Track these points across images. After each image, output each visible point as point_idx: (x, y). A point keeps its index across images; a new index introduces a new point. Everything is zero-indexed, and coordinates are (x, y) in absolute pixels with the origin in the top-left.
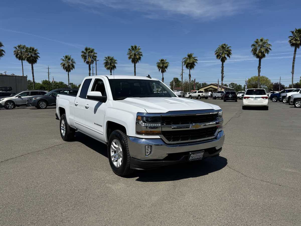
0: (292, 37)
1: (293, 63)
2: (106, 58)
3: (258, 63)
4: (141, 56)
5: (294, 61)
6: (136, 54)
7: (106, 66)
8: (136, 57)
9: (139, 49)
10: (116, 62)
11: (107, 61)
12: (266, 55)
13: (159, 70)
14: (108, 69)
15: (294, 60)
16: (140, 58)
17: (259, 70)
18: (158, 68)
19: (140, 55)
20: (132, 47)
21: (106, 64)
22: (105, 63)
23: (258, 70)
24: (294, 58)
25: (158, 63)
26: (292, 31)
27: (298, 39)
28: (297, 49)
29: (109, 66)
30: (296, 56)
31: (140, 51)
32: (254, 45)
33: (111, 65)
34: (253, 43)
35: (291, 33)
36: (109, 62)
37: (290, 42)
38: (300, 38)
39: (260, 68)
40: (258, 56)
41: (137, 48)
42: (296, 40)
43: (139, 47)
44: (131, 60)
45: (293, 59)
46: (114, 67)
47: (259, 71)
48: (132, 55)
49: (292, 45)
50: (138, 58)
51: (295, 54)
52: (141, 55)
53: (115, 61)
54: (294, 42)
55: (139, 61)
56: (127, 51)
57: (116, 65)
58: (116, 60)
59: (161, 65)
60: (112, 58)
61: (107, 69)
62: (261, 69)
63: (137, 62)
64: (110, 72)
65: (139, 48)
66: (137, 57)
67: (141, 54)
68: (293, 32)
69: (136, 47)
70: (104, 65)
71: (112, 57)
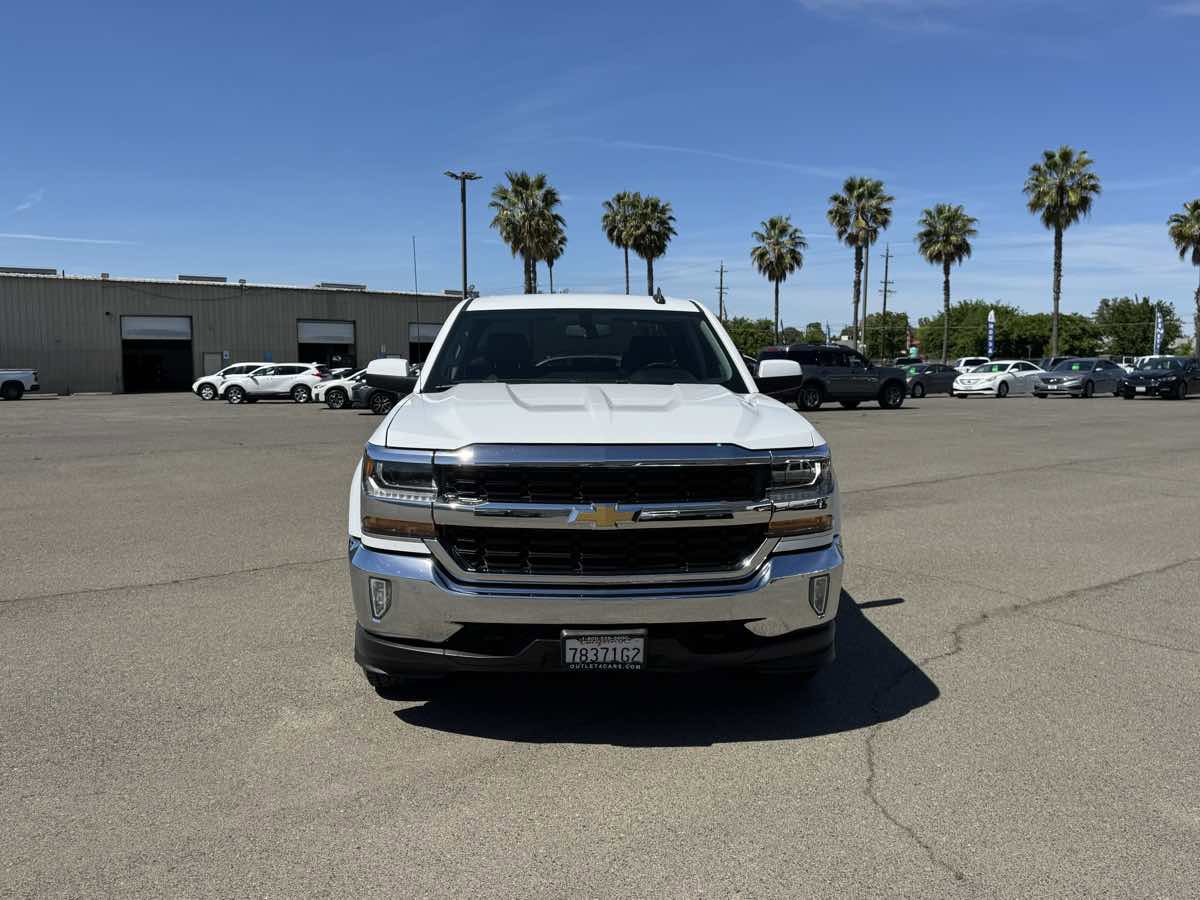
2: (929, 213)
4: (1093, 195)
6: (1069, 183)
7: (924, 247)
8: (1065, 202)
9: (1085, 163)
10: (972, 227)
11: (930, 225)
13: (1183, 253)
14: (934, 262)
16: (1084, 203)
18: (1178, 244)
19: (1085, 188)
20: (1050, 156)
21: (928, 238)
22: (921, 235)
25: (1175, 221)
29: (937, 247)
31: (1089, 170)
33: (947, 241)
36: (941, 228)
41: (1075, 158)
43: (1084, 152)
44: (1040, 213)
46: (963, 249)
48: (1045, 194)
50: (1074, 204)
52: (1094, 188)
53: (965, 226)
55: (1081, 216)
56: (1027, 177)
57: (970, 240)
58: (971, 221)
59: (1192, 227)
60: (957, 211)
61: (931, 262)
63: (1068, 222)
64: (942, 271)
65: (1086, 156)
66: (1069, 197)
67: (1092, 182)
69: (1066, 156)
70: (918, 244)
71: (953, 207)
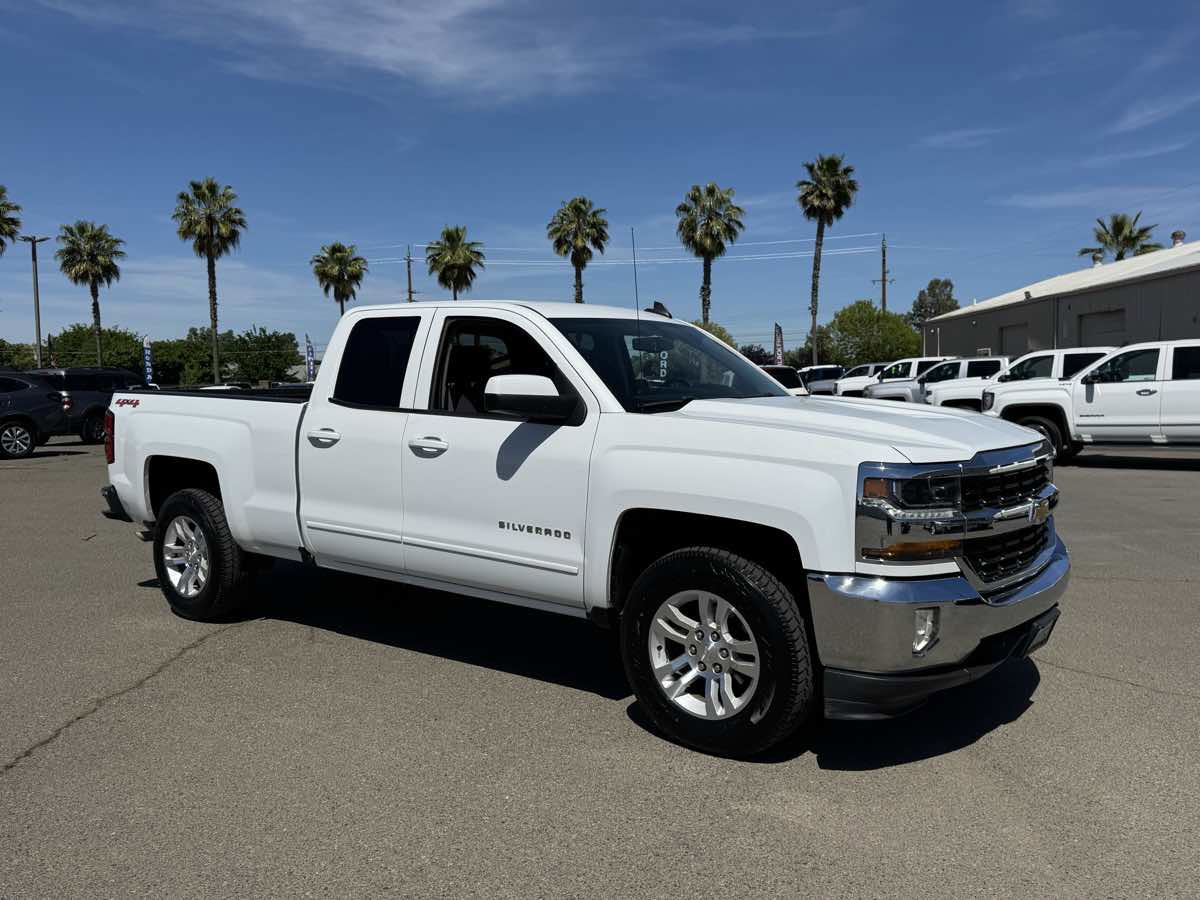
0: (809, 183)
1: (815, 277)
2: (69, 229)
3: (702, 274)
4: (239, 229)
5: (816, 268)
6: (218, 216)
7: (67, 265)
8: (215, 232)
9: (229, 198)
10: (120, 248)
11: (72, 242)
12: (727, 244)
13: (327, 289)
14: (79, 281)
15: (815, 264)
16: (233, 237)
17: (704, 300)
18: (321, 281)
19: (233, 222)
20: (196, 187)
21: (70, 257)
22: (61, 252)
23: (701, 301)
24: (817, 259)
25: (318, 261)
26: (810, 163)
27: (830, 193)
28: (826, 225)
29: (83, 266)
30: (824, 252)
31: (234, 204)
32: (684, 209)
33: (93, 258)
34: (683, 200)
35: (806, 170)
36: (85, 246)
37: (804, 200)
38: (833, 191)
39: (709, 293)
40: (700, 250)
41: (221, 191)
42: (822, 196)
43: (230, 187)
44: (191, 242)
45: (812, 262)
46: (111, 272)
47: (704, 305)
48: (198, 223)
49: (811, 212)
50: (225, 236)
51: (819, 244)
52: (241, 222)
53: (111, 247)
54: (816, 203)
55: (231, 248)
56: (176, 205)
57: (117, 262)
58: (117, 242)
59: (332, 268)
60: (101, 229)
61: (76, 281)
62: (711, 298)
63: (220, 252)
64: (89, 293)
65: (230, 191)
66: (219, 228)
67: (237, 217)
68: (811, 168)
69: (212, 188)
70: (59, 262)
71: (97, 227)
